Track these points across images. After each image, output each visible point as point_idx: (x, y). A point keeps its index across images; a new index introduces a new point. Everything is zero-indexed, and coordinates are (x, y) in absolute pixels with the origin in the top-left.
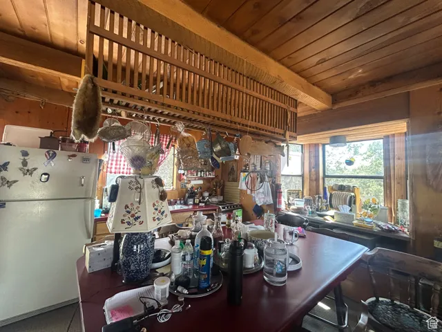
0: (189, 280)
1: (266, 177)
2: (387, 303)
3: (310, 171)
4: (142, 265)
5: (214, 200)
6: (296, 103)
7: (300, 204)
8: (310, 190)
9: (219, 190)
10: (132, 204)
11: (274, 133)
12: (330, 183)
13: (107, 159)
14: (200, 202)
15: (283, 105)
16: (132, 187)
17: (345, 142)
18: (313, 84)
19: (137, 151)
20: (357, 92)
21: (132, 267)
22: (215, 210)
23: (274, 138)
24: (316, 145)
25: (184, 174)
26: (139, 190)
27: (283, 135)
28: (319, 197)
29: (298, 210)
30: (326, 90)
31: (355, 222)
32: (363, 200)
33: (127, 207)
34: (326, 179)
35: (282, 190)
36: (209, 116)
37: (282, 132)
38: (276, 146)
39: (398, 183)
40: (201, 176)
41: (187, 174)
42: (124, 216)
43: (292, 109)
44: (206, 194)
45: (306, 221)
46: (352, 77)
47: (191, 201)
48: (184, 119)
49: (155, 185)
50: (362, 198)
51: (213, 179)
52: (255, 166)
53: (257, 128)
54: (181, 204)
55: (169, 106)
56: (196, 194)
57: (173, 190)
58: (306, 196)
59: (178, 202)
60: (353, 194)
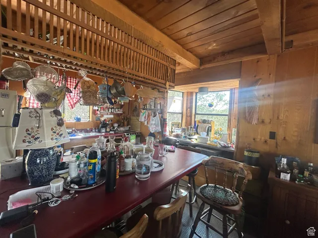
0: (81, 180)
1: (157, 113)
2: (212, 187)
3: (187, 110)
4: (44, 172)
5: (122, 129)
6: (174, 62)
7: (178, 131)
8: (186, 123)
9: (126, 123)
10: (32, 129)
11: (158, 82)
12: (198, 118)
13: (29, 96)
14: (111, 130)
15: (165, 63)
16: (32, 116)
17: (208, 92)
18: (187, 50)
19: (42, 89)
20: (214, 59)
21: (35, 174)
22: (122, 136)
23: (158, 86)
24: (191, 93)
25: (98, 110)
26: (38, 118)
27: (164, 84)
28: (191, 127)
29: (177, 136)
30: (196, 55)
31: (209, 142)
32: (216, 129)
33: (27, 130)
34: (197, 116)
35: (167, 123)
36: (105, 67)
37: (163, 82)
38: (159, 91)
39: (235, 119)
40: (111, 112)
41: (101, 110)
42: (25, 137)
43: (172, 67)
44: (116, 125)
45: (178, 142)
46: (210, 48)
47: (103, 130)
48: (86, 67)
49: (54, 115)
50: (215, 128)
51: (121, 114)
52: (151, 106)
53: (144, 78)
54: (95, 132)
55: (69, 56)
56: (108, 125)
57: (89, 122)
58: (184, 126)
59: (94, 130)
60: (210, 125)
